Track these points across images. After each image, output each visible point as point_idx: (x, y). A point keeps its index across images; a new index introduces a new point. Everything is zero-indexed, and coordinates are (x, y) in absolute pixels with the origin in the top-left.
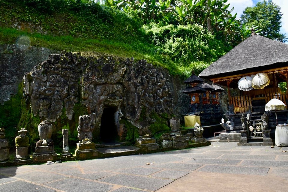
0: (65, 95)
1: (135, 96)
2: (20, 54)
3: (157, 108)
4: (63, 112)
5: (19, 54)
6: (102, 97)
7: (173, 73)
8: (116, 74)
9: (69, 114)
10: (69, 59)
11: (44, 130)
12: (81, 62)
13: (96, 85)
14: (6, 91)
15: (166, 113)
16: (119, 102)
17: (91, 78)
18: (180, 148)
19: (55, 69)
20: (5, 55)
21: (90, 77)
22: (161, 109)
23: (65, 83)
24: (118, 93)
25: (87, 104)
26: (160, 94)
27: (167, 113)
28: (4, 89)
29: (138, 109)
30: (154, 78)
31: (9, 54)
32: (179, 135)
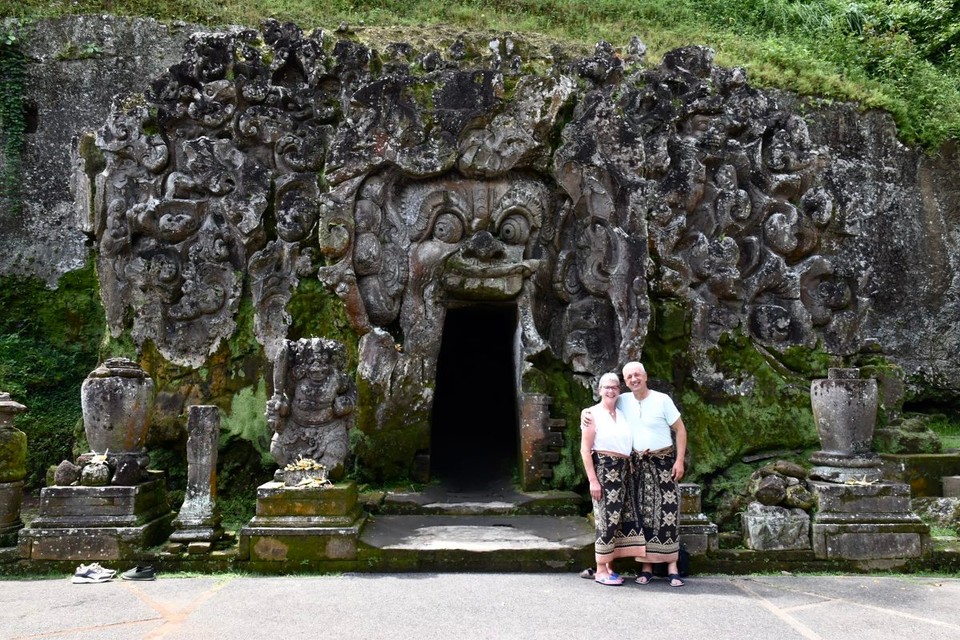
0: (247, 235)
1: (611, 247)
2: (134, 60)
3: (763, 318)
4: (242, 322)
5: (127, 58)
6: (431, 250)
7: (925, 134)
8: (505, 127)
9: (270, 334)
10: (277, 57)
11: (102, 403)
12: (338, 69)
13: (403, 183)
14: (70, 228)
15: (817, 346)
16: (525, 274)
17: (369, 149)
18: (865, 562)
19: (204, 108)
20: (64, 64)
21: (362, 143)
22: (783, 323)
23: (253, 178)
24: (517, 225)
25: (341, 279)
26: (786, 238)
27: (825, 349)
28: (61, 218)
29: (630, 316)
30: (753, 150)
31: (82, 58)
32: (863, 483)
